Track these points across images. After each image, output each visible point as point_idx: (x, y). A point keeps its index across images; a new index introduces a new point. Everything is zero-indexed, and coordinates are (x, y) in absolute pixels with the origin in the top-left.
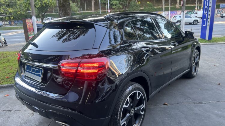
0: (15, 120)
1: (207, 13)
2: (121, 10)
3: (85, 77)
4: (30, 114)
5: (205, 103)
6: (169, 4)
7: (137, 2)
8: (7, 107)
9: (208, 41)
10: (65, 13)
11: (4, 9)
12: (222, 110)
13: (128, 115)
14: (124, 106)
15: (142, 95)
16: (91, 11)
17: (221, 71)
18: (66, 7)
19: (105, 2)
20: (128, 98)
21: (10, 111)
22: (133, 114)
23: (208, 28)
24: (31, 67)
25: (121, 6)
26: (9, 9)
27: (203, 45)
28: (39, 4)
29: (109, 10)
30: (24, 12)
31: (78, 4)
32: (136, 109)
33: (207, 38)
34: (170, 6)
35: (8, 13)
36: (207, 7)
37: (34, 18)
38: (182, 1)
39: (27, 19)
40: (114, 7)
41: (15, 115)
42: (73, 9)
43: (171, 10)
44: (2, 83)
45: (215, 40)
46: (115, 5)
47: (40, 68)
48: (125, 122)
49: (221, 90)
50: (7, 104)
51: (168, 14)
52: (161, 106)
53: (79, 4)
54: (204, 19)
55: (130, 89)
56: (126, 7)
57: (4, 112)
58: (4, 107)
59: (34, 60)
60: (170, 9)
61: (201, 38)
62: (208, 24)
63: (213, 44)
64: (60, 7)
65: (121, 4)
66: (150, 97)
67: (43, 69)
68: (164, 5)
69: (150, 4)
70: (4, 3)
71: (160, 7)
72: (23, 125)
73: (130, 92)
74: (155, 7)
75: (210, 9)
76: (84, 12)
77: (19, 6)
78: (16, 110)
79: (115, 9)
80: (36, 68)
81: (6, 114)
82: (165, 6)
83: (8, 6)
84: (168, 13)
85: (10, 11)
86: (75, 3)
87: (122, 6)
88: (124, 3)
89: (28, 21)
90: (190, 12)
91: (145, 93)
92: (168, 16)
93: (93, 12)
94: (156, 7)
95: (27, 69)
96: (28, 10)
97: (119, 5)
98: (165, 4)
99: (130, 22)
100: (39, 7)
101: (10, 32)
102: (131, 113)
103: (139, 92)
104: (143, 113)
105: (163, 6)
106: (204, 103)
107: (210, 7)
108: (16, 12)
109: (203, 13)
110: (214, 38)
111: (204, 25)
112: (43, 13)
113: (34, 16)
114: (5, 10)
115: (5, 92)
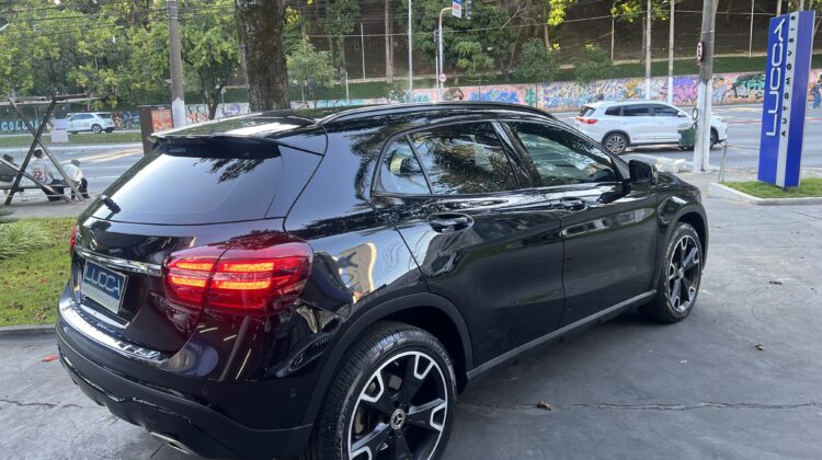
0: (57, 434)
1: (781, 90)
2: (487, 74)
3: (241, 303)
4: (105, 418)
5: (683, 407)
6: (667, 51)
7: (548, 45)
8: (43, 396)
9: (785, 190)
10: (269, 90)
11: (87, 73)
12: (730, 432)
13: (381, 426)
14: (363, 396)
15: (434, 367)
16: (383, 79)
17: (786, 302)
18: (272, 73)
19: (432, 47)
20: (377, 373)
21: (51, 406)
22: (399, 426)
23: (784, 142)
24: (99, 269)
25: (489, 61)
26: (105, 74)
27: (760, 207)
28: (204, 58)
29: (444, 75)
30: (152, 82)
31: (338, 56)
32: (412, 410)
33: (780, 179)
34: (671, 58)
35: (101, 87)
36: (779, 69)
37: (179, 104)
38: (700, 44)
39: (156, 108)
40: (463, 62)
41: (61, 419)
42: (318, 73)
43: (675, 73)
44: (42, 321)
45: (813, 189)
46: (469, 57)
47: (120, 274)
48: (367, 449)
49: (758, 368)
50: (45, 387)
51: (665, 88)
52: (527, 412)
53: (342, 54)
54: (770, 112)
55: (387, 343)
56: (506, 62)
57: (33, 407)
58: (34, 392)
59: (111, 251)
60: (671, 67)
61: (759, 178)
62: (785, 128)
63: (803, 203)
64: (251, 73)
65: (491, 54)
66: (469, 378)
67: (125, 276)
68: (649, 54)
69: (595, 53)
70: (90, 54)
71: (634, 61)
72: (80, 449)
73: (386, 355)
74: (616, 63)
75: (790, 74)
76: (359, 81)
77: (137, 62)
78: (66, 403)
79: (466, 69)
80: (109, 273)
81: (38, 414)
82: (652, 57)
83: (104, 63)
84: (666, 84)
85: (107, 80)
86: (323, 52)
87: (492, 60)
88: (501, 47)
89: (158, 115)
90: (750, 77)
91: (447, 360)
92: (666, 95)
93: (389, 81)
94: (621, 62)
95: (89, 275)
96: (167, 74)
97: (480, 57)
98: (652, 51)
99: (408, 137)
100: (201, 68)
101: (103, 151)
102: (392, 421)
103: (421, 358)
104: (440, 428)
105: (645, 58)
106: (677, 407)
107: (789, 67)
108: (127, 83)
109: (767, 89)
110: (811, 181)
111: (768, 134)
112: (218, 87)
113: (178, 99)
114: (91, 79)
115: (49, 348)
